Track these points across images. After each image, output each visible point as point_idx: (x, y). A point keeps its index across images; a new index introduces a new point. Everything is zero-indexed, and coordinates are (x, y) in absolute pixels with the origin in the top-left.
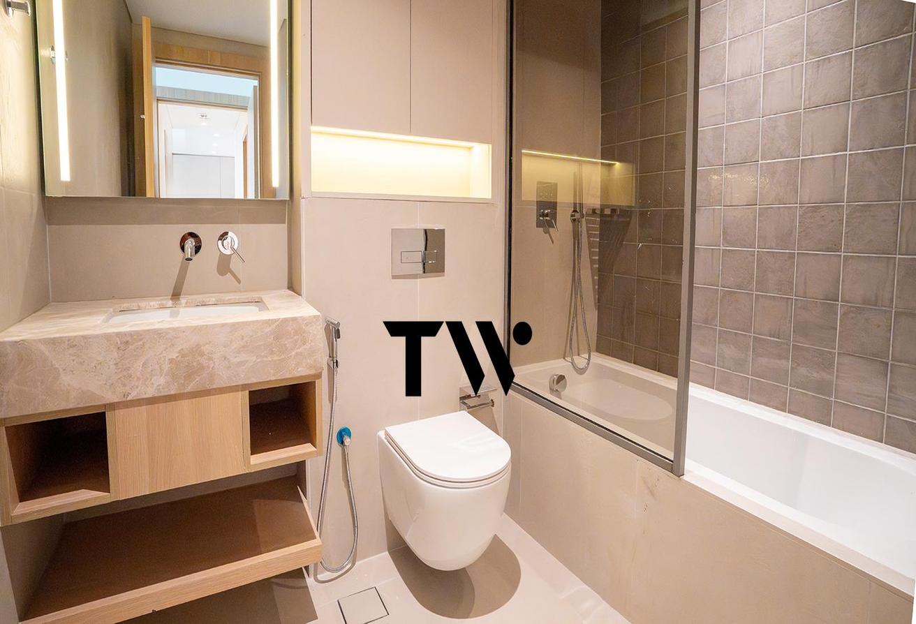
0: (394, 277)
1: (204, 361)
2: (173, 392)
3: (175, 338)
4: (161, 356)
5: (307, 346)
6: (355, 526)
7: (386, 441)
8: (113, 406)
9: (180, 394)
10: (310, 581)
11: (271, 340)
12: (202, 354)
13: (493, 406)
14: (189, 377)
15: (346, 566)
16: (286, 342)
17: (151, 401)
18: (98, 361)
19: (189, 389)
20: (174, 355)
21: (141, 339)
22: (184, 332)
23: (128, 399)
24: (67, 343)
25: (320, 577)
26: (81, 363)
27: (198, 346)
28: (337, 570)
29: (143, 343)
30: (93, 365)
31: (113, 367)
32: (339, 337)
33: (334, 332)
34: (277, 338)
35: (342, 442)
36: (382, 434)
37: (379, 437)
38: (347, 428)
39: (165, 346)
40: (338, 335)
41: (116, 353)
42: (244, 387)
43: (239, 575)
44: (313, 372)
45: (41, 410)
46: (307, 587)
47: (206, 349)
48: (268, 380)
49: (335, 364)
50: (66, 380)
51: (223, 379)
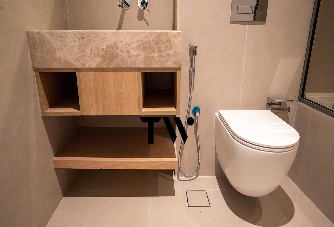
0: (232, 22)
1: (118, 51)
2: (104, 67)
3: (104, 37)
4: (98, 46)
5: (173, 50)
6: (199, 159)
7: (219, 118)
8: (79, 70)
9: (108, 68)
10: (175, 178)
11: (153, 44)
12: (118, 48)
13: (289, 111)
14: (111, 60)
15: (192, 176)
16: (161, 46)
17: (95, 70)
18: (71, 46)
19: (112, 66)
20: (104, 47)
21: (89, 37)
22: (108, 35)
23: (85, 67)
24: (57, 35)
25: (180, 178)
26: (64, 46)
27: (116, 43)
28: (188, 177)
29: (90, 39)
30: (69, 48)
31: (77, 50)
32: (196, 55)
33: (193, 52)
34: (156, 43)
35: (195, 114)
36: (217, 114)
37: (216, 116)
38: (198, 107)
39: (100, 41)
40: (195, 53)
41: (78, 43)
42: (138, 69)
43: (137, 164)
44: (176, 66)
45: (51, 67)
46: (173, 180)
47: (120, 45)
48: (151, 67)
49: (193, 70)
50: (59, 54)
51: (129, 63)
